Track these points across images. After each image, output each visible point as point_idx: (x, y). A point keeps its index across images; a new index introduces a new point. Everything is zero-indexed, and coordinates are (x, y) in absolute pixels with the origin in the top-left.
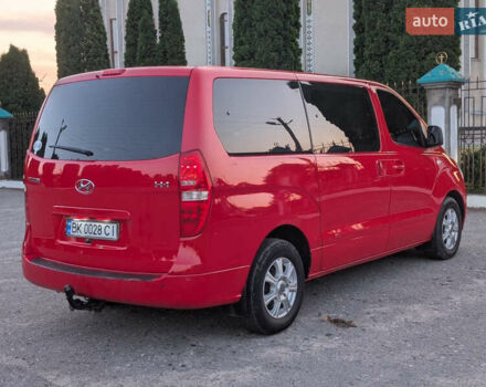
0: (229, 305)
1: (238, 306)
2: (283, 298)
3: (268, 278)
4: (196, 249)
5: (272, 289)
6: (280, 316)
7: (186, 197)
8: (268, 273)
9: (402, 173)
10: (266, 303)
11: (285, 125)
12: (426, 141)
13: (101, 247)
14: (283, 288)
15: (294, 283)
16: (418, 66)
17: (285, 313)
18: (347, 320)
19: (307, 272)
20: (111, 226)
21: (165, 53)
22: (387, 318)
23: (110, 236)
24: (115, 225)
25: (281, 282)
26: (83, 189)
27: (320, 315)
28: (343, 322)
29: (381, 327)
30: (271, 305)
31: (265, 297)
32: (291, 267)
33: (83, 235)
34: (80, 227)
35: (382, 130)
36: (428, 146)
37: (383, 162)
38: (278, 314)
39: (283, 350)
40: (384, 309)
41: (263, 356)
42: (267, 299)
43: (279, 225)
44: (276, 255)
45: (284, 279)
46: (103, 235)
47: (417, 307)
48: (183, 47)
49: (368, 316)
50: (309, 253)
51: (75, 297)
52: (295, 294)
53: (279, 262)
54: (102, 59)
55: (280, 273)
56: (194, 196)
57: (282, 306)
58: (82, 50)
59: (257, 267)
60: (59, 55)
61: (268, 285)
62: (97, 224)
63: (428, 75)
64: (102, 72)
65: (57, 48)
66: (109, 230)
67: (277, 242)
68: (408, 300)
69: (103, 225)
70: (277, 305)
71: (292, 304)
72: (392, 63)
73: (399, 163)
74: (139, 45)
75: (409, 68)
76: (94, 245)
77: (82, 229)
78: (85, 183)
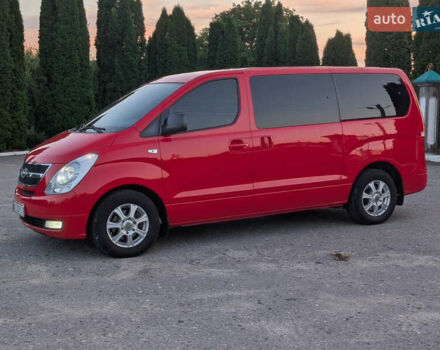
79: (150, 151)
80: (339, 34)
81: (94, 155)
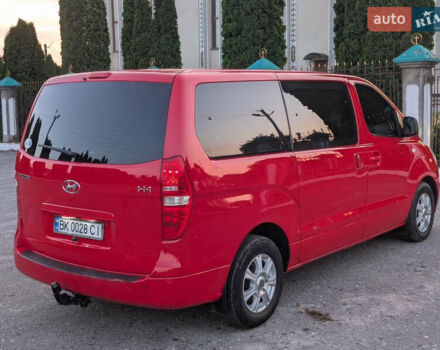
0: (209, 304)
1: (218, 304)
2: (262, 293)
3: (248, 275)
4: (176, 256)
5: (251, 285)
6: (260, 310)
7: (168, 202)
8: (248, 270)
9: (378, 164)
10: (246, 299)
11: (268, 116)
12: (402, 130)
13: (87, 246)
14: (262, 284)
15: (273, 277)
16: (394, 45)
17: (264, 307)
18: (323, 313)
19: (285, 266)
20: (96, 225)
22: (363, 309)
23: (95, 236)
24: (100, 226)
25: (261, 278)
26: (71, 189)
27: (298, 305)
28: (320, 315)
29: (357, 321)
30: (250, 301)
31: (244, 293)
32: (270, 263)
33: (70, 232)
34: (68, 225)
35: (359, 122)
36: (404, 136)
37: (361, 155)
38: (257, 308)
40: (360, 299)
42: (246, 296)
43: (259, 223)
44: (255, 252)
45: (263, 274)
46: (89, 235)
47: (391, 297)
48: (176, 24)
49: (344, 308)
50: (288, 248)
51: (63, 292)
52: (274, 288)
53: (258, 259)
55: (259, 269)
56: (176, 201)
57: (261, 300)
59: (237, 265)
60: (62, 30)
61: (248, 281)
62: (84, 223)
63: (404, 54)
64: (89, 74)
66: (94, 230)
67: (258, 239)
68: (383, 289)
69: (89, 225)
70: (256, 301)
71: (271, 298)
72: (370, 42)
73: (376, 154)
74: (135, 21)
75: (385, 46)
76: (80, 243)
77: (69, 226)
78: (71, 183)
80: (21, 22)
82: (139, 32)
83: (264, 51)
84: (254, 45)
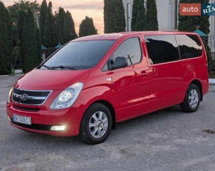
21: (149, 18)
39: (184, 140)
41: (176, 142)
48: (156, 15)
54: (122, 21)
58: (114, 18)
60: (104, 20)
65: (104, 17)
74: (138, 15)
79: (107, 79)
80: (87, 18)
81: (81, 84)
82: (139, 20)
83: (198, 27)
84: (194, 24)
